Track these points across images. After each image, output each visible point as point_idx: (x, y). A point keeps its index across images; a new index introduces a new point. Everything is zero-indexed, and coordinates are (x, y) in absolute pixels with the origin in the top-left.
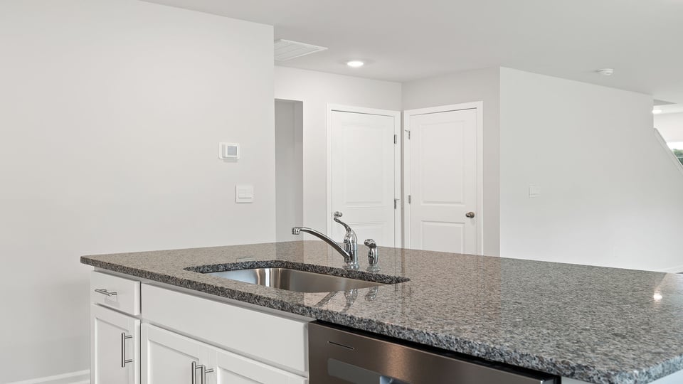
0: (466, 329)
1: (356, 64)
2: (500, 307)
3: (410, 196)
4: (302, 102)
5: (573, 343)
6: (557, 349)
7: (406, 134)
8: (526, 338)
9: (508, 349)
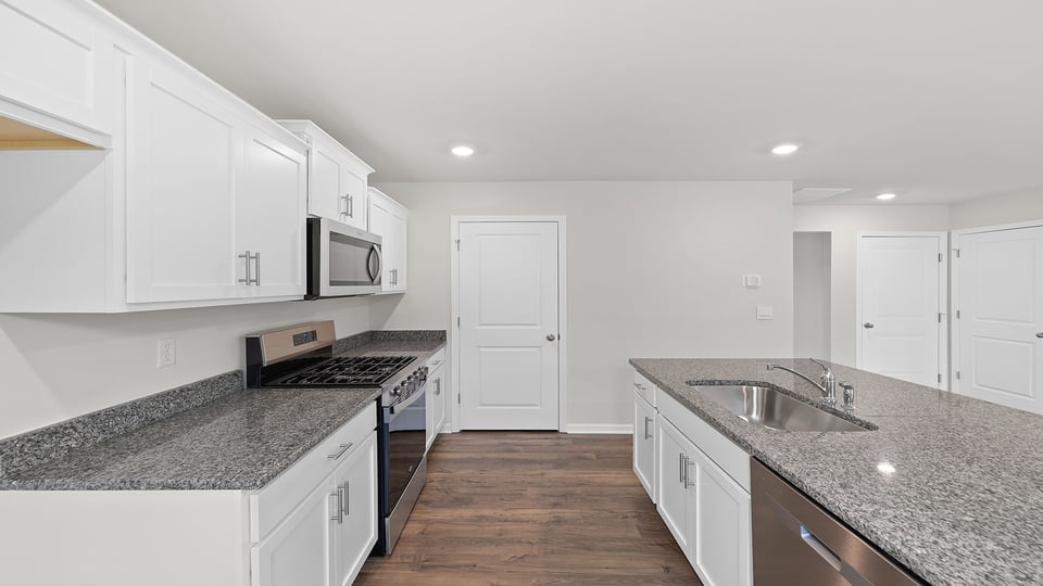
0: (885, 514)
1: (886, 197)
2: (959, 492)
3: (958, 312)
4: (830, 233)
5: (1018, 578)
6: (983, 579)
7: (954, 253)
8: (952, 550)
9: (915, 559)
